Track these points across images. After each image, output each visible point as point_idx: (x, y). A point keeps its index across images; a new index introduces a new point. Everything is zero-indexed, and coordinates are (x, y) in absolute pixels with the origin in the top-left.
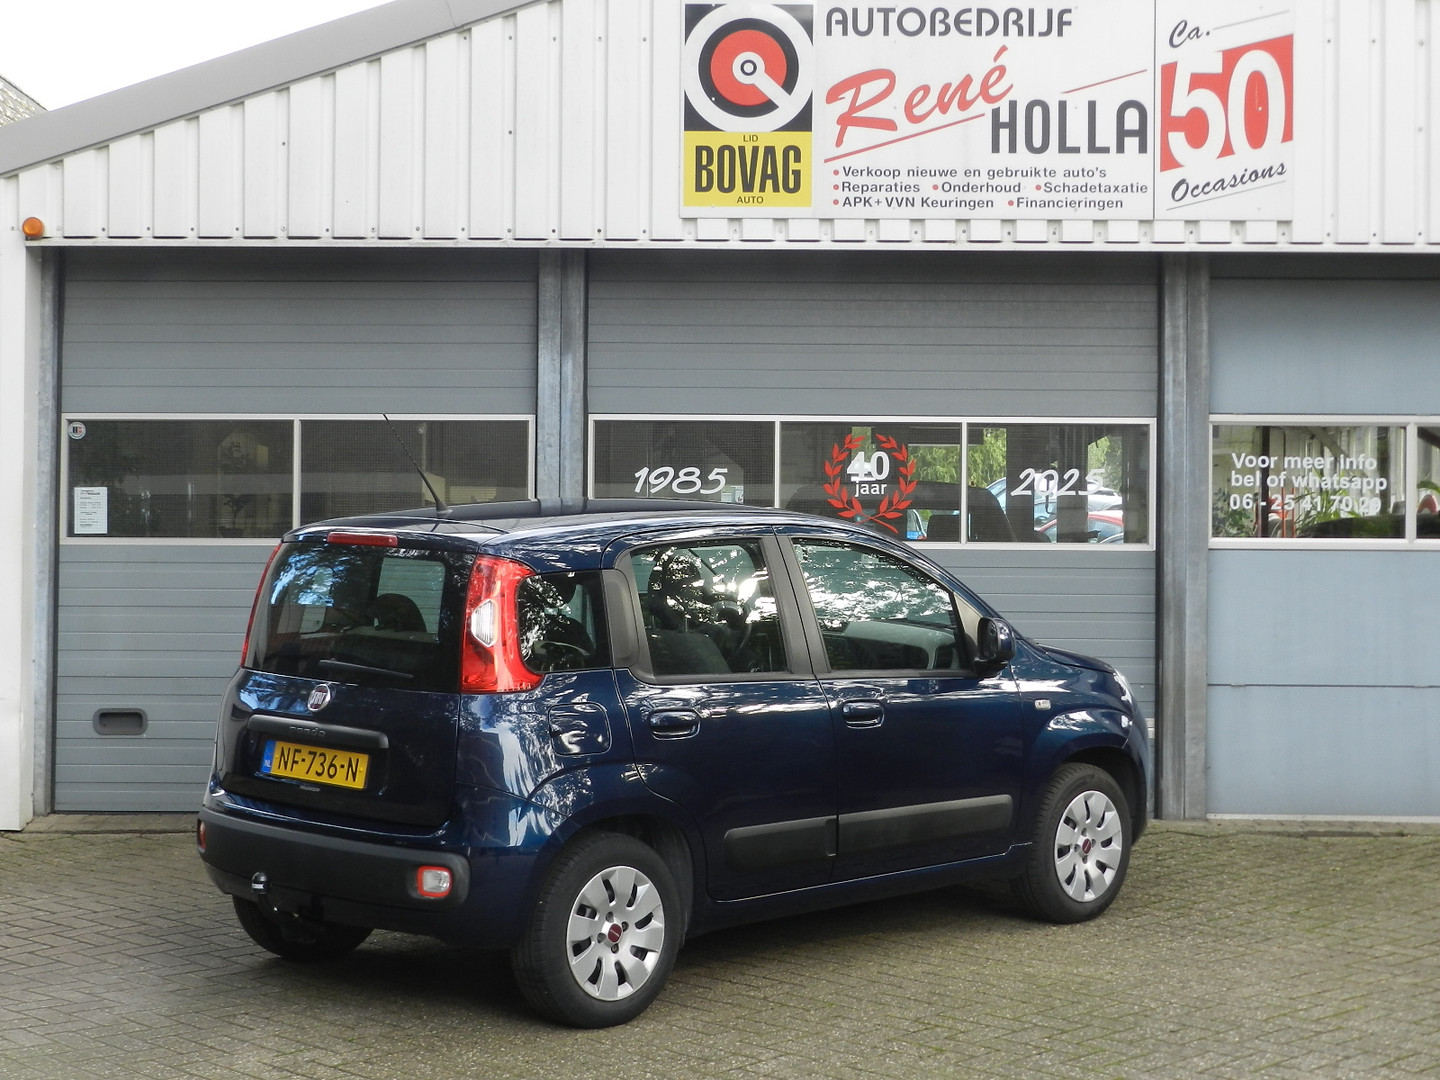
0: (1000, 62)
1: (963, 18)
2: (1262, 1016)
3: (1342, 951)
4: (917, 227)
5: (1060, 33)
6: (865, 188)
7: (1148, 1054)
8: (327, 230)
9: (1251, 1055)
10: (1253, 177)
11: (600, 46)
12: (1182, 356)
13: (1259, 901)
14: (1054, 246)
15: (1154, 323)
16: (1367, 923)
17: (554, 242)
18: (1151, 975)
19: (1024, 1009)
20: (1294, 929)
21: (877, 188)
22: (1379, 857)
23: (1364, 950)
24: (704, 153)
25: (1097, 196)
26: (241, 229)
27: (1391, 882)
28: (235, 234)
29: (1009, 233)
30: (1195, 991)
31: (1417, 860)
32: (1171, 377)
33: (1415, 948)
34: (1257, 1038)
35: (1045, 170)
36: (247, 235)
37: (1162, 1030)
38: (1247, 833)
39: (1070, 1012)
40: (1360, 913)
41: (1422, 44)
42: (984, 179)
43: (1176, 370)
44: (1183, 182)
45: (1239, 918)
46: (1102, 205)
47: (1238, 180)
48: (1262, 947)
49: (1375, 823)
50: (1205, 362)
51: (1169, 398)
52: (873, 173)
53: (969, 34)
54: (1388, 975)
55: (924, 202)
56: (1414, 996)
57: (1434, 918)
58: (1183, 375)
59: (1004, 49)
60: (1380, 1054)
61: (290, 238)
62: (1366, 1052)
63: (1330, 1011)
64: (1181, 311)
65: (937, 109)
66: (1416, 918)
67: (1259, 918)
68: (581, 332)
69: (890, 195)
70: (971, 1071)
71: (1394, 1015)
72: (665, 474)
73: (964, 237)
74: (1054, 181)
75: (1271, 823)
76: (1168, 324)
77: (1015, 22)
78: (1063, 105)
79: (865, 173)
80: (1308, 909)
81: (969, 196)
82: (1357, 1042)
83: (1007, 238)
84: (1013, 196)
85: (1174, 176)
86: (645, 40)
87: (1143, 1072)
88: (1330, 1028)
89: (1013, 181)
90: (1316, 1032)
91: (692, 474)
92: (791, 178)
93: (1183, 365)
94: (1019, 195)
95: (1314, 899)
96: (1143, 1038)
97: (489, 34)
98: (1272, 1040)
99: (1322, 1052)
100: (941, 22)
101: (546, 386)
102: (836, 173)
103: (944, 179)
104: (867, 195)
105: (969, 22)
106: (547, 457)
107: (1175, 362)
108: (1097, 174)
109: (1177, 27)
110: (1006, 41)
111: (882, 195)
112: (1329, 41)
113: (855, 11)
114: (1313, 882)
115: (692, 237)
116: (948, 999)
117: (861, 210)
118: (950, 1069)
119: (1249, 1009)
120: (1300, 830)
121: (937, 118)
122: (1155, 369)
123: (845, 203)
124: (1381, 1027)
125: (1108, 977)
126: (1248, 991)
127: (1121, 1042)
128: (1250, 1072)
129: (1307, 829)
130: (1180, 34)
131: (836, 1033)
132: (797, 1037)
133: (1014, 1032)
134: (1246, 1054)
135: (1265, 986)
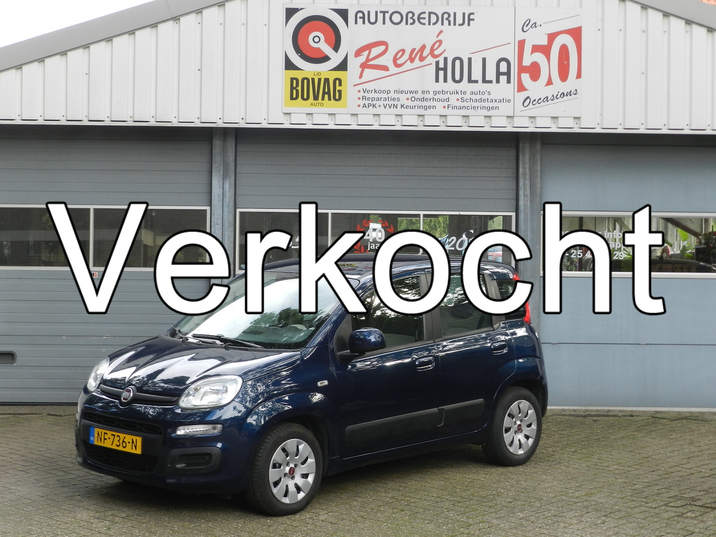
0: (439, 38)
1: (422, 16)
2: (552, 495)
3: (594, 468)
4: (399, 118)
5: (469, 25)
6: (373, 99)
7: (498, 511)
8: (108, 117)
9: (544, 512)
10: (562, 96)
11: (244, 28)
12: (528, 182)
13: (558, 446)
14: (465, 129)
15: (515, 166)
16: (607, 456)
17: (220, 124)
18: (503, 479)
19: (442, 493)
20: (573, 458)
21: (378, 99)
22: (619, 426)
23: (604, 468)
24: (295, 81)
25: (486, 104)
26: (65, 116)
27: (623, 438)
28: (62, 118)
29: (444, 122)
30: (523, 485)
31: (637, 428)
32: (522, 192)
33: (628, 467)
34: (548, 505)
35: (461, 91)
36: (68, 119)
37: (505, 501)
39: (464, 494)
40: (606, 451)
41: (644, 32)
42: (431, 95)
43: (525, 189)
44: (528, 98)
45: (548, 454)
46: (489, 109)
47: (555, 97)
48: (557, 466)
49: (620, 410)
50: (539, 185)
51: (521, 203)
52: (377, 92)
53: (424, 24)
54: (613, 478)
55: (402, 106)
56: (623, 487)
57: (640, 454)
58: (528, 192)
59: (441, 32)
60: (603, 511)
61: (90, 121)
62: (596, 510)
63: (583, 493)
64: (527, 160)
65: (409, 61)
66: (632, 453)
67: (557, 454)
68: (233, 168)
69: (385, 103)
70: (416, 518)
71: (612, 495)
73: (421, 123)
74: (466, 97)
75: (570, 410)
76: (521, 166)
77: (447, 19)
78: (470, 60)
79: (373, 92)
80: (581, 450)
81: (424, 104)
82: (593, 506)
83: (443, 124)
84: (446, 104)
85: (524, 95)
86: (265, 25)
87: (494, 519)
88: (582, 500)
89: (445, 96)
90: (575, 502)
92: (337, 94)
93: (528, 187)
94: (448, 103)
95: (585, 445)
96: (496, 505)
97: (189, 21)
98: (555, 506)
99: (577, 510)
100: (411, 18)
101: (216, 195)
102: (359, 91)
103: (412, 95)
104: (374, 102)
105: (424, 18)
106: (216, 231)
107: (524, 185)
108: (486, 93)
109: (525, 23)
110: (442, 28)
111: (381, 103)
112: (599, 30)
113: (369, 12)
114: (585, 438)
115: (288, 122)
116: (408, 489)
117: (371, 110)
118: (407, 518)
119: (546, 493)
120: (583, 414)
121: (409, 65)
122: (515, 188)
123: (363, 106)
124: (605, 500)
125: (483, 479)
126: (546, 485)
127: (486, 506)
128: (543, 519)
129: (587, 413)
130: (527, 26)
131: (355, 503)
132: (337, 505)
133: (437, 502)
134: (542, 511)
135: (555, 483)
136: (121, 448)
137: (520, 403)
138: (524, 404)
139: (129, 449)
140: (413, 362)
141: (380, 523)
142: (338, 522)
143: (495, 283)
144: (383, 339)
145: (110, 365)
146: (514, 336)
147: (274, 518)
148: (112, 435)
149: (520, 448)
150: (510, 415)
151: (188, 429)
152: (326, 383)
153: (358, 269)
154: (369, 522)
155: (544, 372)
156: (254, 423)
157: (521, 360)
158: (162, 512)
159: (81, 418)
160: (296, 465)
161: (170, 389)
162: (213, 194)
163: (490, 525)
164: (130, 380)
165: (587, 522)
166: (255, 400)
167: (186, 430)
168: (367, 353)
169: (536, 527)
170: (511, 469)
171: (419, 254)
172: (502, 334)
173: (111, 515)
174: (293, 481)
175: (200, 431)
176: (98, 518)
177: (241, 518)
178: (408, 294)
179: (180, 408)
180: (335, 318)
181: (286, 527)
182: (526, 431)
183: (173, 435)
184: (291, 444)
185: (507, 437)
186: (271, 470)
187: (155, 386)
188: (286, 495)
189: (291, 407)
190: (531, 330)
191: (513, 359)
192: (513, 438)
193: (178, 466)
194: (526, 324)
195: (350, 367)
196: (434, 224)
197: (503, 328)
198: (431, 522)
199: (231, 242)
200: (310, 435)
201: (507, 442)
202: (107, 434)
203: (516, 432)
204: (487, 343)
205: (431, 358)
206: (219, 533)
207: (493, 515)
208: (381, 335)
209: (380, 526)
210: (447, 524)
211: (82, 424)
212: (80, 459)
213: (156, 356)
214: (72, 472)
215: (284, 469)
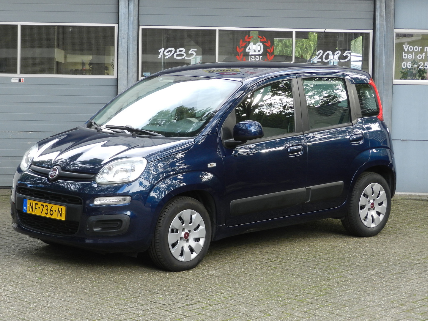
2: (397, 258)
7: (353, 269)
12: (383, 5)
13: (405, 222)
18: (358, 246)
19: (308, 255)
20: (416, 232)
30: (374, 251)
32: (379, 14)
34: (394, 265)
37: (359, 262)
38: (405, 199)
39: (326, 257)
43: (381, 11)
45: (396, 228)
48: (403, 237)
50: (393, 7)
51: (378, 22)
58: (384, 13)
63: (423, 257)
67: (404, 228)
70: (287, 274)
72: (171, 51)
75: (416, 196)
80: (423, 225)
87: (350, 275)
88: (422, 262)
90: (416, 263)
91: (182, 51)
93: (384, 9)
96: (352, 265)
98: (399, 266)
99: (417, 269)
101: (122, 14)
106: (123, 44)
107: (380, 7)
116: (280, 252)
118: (279, 274)
119: (393, 256)
122: (372, 10)
125: (342, 246)
126: (393, 251)
127: (343, 266)
128: (389, 275)
131: (237, 263)
132: (223, 264)
133: (304, 262)
134: (389, 269)
135: (401, 250)
136: (49, 216)
137: (374, 185)
138: (377, 187)
139: (55, 216)
140: (286, 150)
141: (258, 277)
142: (224, 276)
143: (354, 86)
144: (261, 130)
145: (39, 149)
146: (369, 131)
147: (172, 273)
148: (42, 205)
149: (373, 222)
150: (364, 195)
151: (103, 200)
152: (214, 164)
153: (241, 73)
154: (249, 276)
155: (393, 161)
156: (156, 197)
157: (374, 151)
158: (82, 267)
159: (16, 191)
160: (190, 231)
161: (88, 168)
162: (120, 13)
163: (347, 279)
164: (55, 161)
165: (425, 278)
166: (157, 178)
167: (101, 201)
168: (248, 142)
169: (384, 281)
170: (365, 239)
171: (292, 62)
172: (359, 128)
173: (41, 269)
174: (187, 243)
175: (113, 202)
176: (31, 271)
177: (145, 273)
178: (282, 95)
179: (96, 183)
180: (221, 114)
181: (182, 279)
182: (378, 208)
183: (91, 205)
184: (186, 213)
185: (362, 213)
186: (170, 234)
187: (75, 166)
188: (182, 255)
189: (185, 184)
190: (383, 125)
191: (368, 149)
192: (367, 214)
193: (95, 230)
194: (379, 120)
195: (234, 152)
196: (306, 48)
197: (360, 123)
198: (298, 276)
199: (135, 54)
200: (201, 206)
201: (362, 216)
202: (37, 204)
203: (369, 209)
204: (346, 136)
205: (300, 146)
206: (128, 283)
207: (349, 272)
208: (260, 126)
209: (258, 279)
210: (311, 278)
211: (16, 197)
212: (15, 225)
213: (74, 143)
214: (7, 238)
215: (181, 233)
